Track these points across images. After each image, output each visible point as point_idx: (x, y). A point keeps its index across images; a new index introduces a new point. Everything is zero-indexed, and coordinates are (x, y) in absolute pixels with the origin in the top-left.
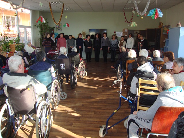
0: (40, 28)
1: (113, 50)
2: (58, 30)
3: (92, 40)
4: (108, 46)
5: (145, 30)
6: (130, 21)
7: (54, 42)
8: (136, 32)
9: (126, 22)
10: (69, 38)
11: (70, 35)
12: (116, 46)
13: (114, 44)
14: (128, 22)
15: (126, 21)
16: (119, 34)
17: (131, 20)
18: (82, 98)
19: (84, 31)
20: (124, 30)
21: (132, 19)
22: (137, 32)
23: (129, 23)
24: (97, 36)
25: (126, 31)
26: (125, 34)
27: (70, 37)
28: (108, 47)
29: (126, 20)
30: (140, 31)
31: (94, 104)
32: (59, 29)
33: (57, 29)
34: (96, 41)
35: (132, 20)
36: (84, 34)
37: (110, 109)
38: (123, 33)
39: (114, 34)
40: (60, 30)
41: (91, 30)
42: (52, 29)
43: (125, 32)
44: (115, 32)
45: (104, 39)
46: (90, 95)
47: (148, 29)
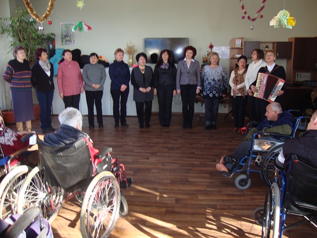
1: (211, 95)
2: (66, 41)
4: (195, 83)
5: (286, 40)
6: (256, 15)
8: (265, 45)
9: (243, 18)
10: (89, 63)
11: (93, 54)
12: (220, 85)
13: (214, 80)
14: (249, 18)
15: (244, 15)
16: (224, 51)
17: (259, 11)
19: (130, 43)
20: (233, 41)
21: (262, 8)
22: (267, 47)
23: (254, 20)
24: (165, 57)
25: (238, 43)
26: (236, 51)
27: (93, 60)
28: (196, 86)
29: (245, 13)
30: (274, 43)
32: (68, 39)
33: (64, 40)
34: (162, 69)
35: (262, 13)
36: (130, 51)
38: (232, 48)
39: (210, 50)
40: (70, 41)
41: (148, 43)
42: (51, 39)
43: (236, 46)
44: (211, 47)
45: (185, 64)
47: (297, 39)
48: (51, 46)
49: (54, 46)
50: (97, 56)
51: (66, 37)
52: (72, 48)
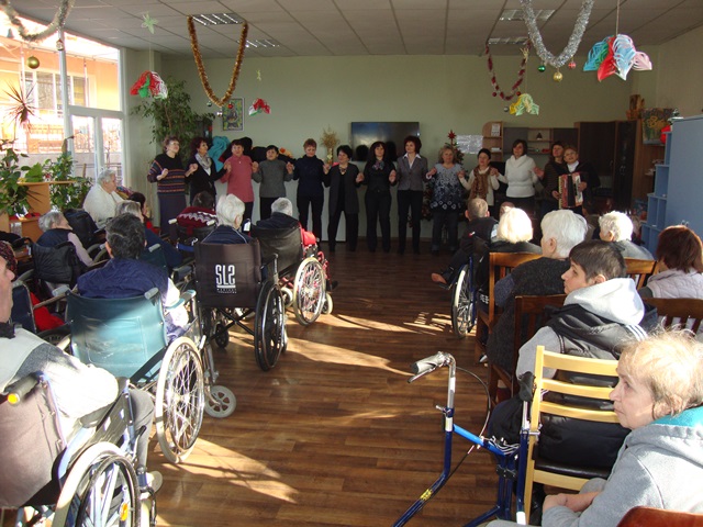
0: (158, 118)
1: (445, 207)
2: (230, 125)
3: (361, 165)
5: (571, 126)
6: (512, 93)
7: (209, 172)
8: (536, 133)
9: (495, 95)
10: (266, 159)
11: (271, 147)
12: (457, 192)
13: (449, 185)
14: (502, 95)
15: (495, 90)
16: (470, 144)
17: (515, 87)
18: (298, 413)
19: (329, 130)
20: (487, 127)
21: (519, 83)
22: (540, 136)
23: (508, 98)
24: (379, 152)
25: (495, 130)
26: (493, 142)
27: (271, 155)
29: (497, 88)
30: (551, 130)
31: (347, 443)
32: (232, 121)
33: (226, 124)
34: (374, 170)
35: (519, 89)
36: (329, 141)
37: (413, 465)
38: (485, 138)
39: (449, 141)
40: (235, 125)
41: (357, 127)
42: (207, 122)
43: (493, 135)
44: (452, 136)
45: (406, 162)
46: (333, 400)
47: (584, 125)
48: (207, 133)
49: (210, 133)
50: (276, 149)
51: (231, 119)
52: (239, 135)
